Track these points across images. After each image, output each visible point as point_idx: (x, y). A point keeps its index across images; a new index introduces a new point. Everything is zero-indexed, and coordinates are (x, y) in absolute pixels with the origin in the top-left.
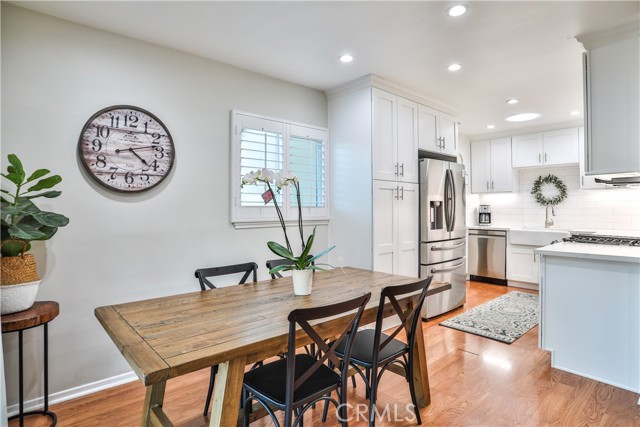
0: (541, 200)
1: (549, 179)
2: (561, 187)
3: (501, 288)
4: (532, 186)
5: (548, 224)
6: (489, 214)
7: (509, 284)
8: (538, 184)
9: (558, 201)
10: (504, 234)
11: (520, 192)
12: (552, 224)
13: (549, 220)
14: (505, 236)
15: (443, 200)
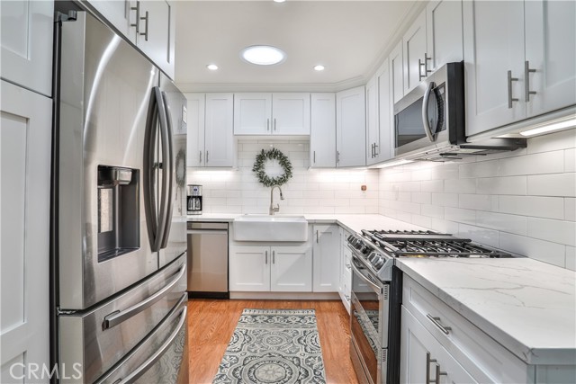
0: (265, 181)
1: (274, 154)
2: (286, 166)
3: (223, 305)
4: (253, 161)
5: (273, 210)
6: (200, 198)
7: (232, 297)
8: (261, 158)
9: (282, 181)
10: (225, 226)
11: (239, 169)
12: (277, 210)
13: (275, 206)
14: (227, 230)
15: (140, 166)
